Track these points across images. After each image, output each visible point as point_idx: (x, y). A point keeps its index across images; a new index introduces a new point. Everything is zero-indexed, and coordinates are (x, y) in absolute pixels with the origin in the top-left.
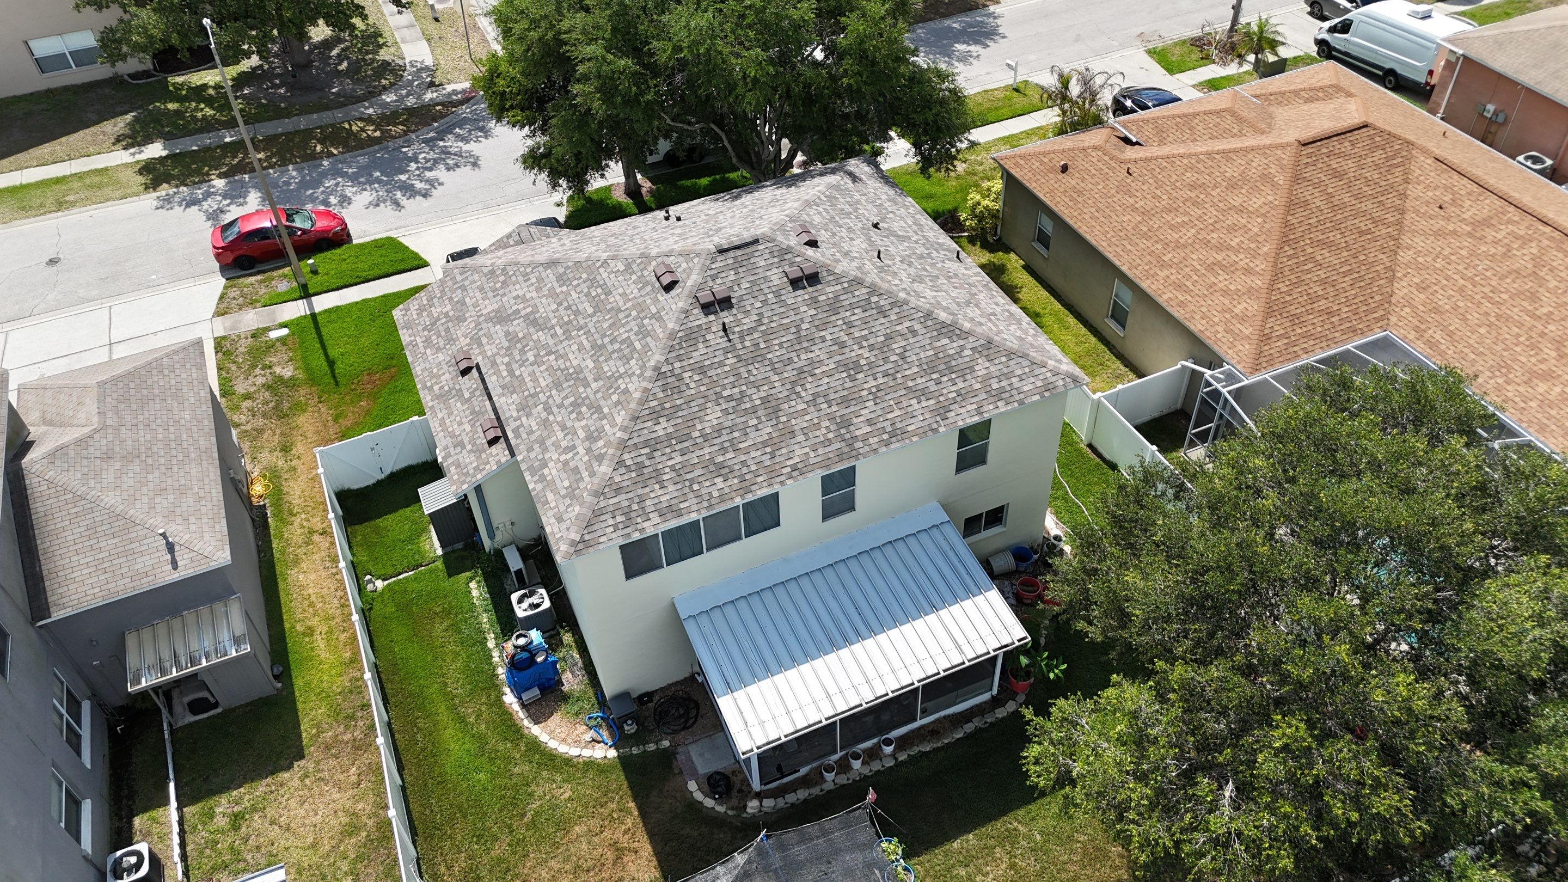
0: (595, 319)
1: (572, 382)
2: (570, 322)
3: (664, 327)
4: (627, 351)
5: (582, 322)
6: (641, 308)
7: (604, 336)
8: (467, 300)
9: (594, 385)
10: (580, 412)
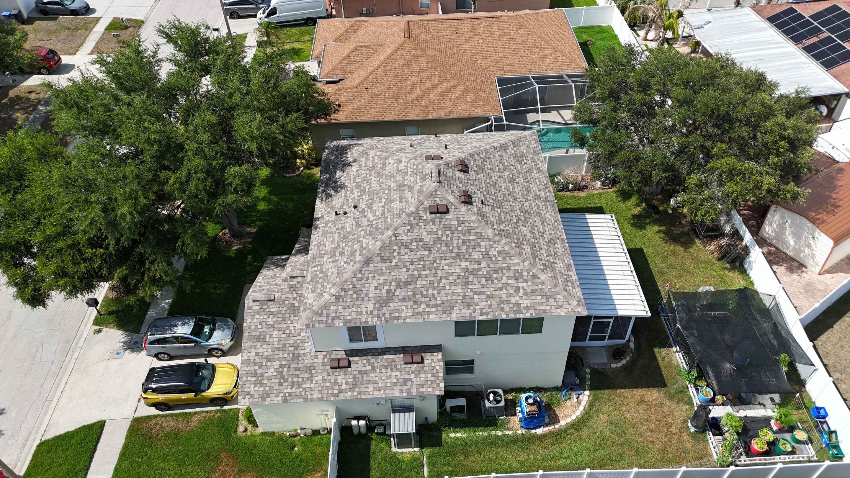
0: (435, 252)
1: (471, 276)
2: (424, 266)
3: (470, 222)
4: (472, 244)
5: (431, 259)
6: (445, 228)
7: (451, 251)
8: (349, 317)
9: (482, 266)
10: (496, 278)
